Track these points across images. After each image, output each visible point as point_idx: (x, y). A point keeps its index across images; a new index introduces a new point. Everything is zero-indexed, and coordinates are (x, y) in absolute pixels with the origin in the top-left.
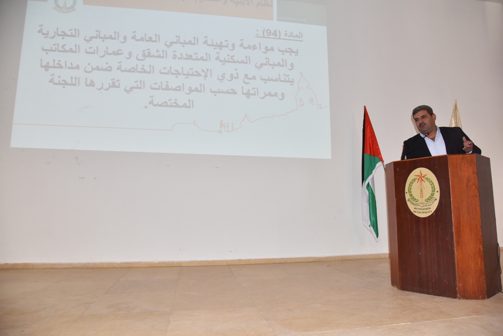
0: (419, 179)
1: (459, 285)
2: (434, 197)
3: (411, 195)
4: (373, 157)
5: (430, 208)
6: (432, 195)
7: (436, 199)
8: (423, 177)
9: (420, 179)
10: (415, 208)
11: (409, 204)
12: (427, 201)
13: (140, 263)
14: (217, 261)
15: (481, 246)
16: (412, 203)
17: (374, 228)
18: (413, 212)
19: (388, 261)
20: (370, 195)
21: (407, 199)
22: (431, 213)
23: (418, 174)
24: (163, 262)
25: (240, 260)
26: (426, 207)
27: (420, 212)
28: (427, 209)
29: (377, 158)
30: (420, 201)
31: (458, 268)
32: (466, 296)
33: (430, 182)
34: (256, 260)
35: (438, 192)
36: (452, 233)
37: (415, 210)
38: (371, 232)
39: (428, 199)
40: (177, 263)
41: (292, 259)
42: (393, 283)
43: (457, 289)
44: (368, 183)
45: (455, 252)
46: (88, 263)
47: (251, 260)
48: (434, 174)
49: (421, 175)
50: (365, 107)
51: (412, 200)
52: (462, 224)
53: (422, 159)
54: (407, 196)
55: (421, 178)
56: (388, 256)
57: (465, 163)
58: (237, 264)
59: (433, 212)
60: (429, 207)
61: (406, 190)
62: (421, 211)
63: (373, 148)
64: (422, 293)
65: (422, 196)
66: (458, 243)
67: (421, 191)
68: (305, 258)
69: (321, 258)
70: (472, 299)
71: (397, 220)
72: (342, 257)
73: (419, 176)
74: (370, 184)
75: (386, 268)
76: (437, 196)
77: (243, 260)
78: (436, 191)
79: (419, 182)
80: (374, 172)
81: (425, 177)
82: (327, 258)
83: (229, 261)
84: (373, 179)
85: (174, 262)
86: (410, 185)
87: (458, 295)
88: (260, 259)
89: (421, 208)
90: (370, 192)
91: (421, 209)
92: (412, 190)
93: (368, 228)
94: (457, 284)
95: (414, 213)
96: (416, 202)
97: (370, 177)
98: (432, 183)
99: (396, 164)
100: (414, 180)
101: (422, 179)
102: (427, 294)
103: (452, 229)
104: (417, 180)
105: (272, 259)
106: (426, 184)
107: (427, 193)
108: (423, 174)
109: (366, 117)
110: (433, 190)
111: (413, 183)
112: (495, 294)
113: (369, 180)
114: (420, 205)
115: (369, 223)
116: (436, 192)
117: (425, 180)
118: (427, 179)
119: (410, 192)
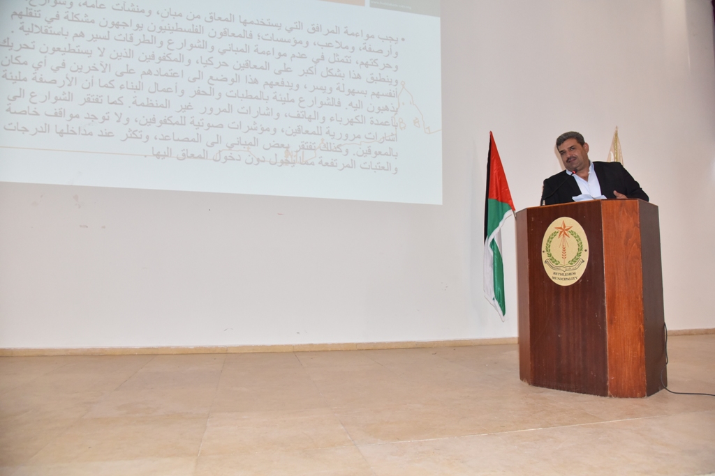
0: (561, 232)
1: (611, 378)
2: (580, 257)
3: (550, 255)
4: (500, 203)
5: (575, 273)
6: (579, 255)
7: (583, 261)
8: (567, 230)
9: (563, 233)
10: (554, 273)
11: (546, 267)
12: (572, 264)
13: (168, 348)
14: (279, 346)
15: (641, 326)
16: (551, 266)
17: (499, 302)
18: (551, 278)
19: (517, 347)
20: (496, 256)
21: (544, 261)
22: (576, 280)
23: (560, 226)
24: (202, 347)
25: (311, 345)
26: (567, 272)
27: (561, 279)
28: (570, 274)
29: (506, 205)
30: (562, 263)
31: (609, 356)
32: (619, 394)
33: (575, 237)
34: (333, 344)
35: (586, 251)
36: (604, 307)
37: (555, 276)
38: (495, 307)
39: (573, 260)
40: (222, 348)
41: (384, 343)
42: (523, 377)
43: (608, 384)
44: (493, 240)
45: (607, 333)
46: (94, 349)
47: (326, 344)
48: (582, 225)
49: (565, 227)
50: (491, 133)
51: (550, 262)
52: (617, 295)
53: (567, 205)
54: (544, 257)
55: (564, 231)
56: (517, 341)
57: (624, 212)
58: (307, 350)
59: (579, 278)
60: (574, 271)
61: (544, 248)
62: (562, 277)
63: (501, 191)
64: (561, 390)
65: (564, 257)
66: (611, 322)
67: (564, 249)
68: (403, 343)
69: (426, 343)
70: (627, 397)
71: (530, 289)
72: (455, 341)
73: (561, 228)
74: (496, 240)
75: (514, 357)
76: (585, 256)
77: (316, 345)
78: (583, 249)
79: (562, 237)
80: (501, 224)
81: (570, 230)
82: (434, 343)
83: (296, 346)
84: (500, 233)
85: (217, 348)
86: (549, 241)
87: (609, 392)
88: (339, 344)
89: (562, 272)
90: (496, 252)
91: (562, 274)
92: (551, 248)
93: (492, 301)
94: (608, 376)
95: (553, 280)
96: (557, 264)
97: (496, 231)
98: (579, 239)
99: (530, 211)
100: (554, 234)
101: (565, 233)
102: (568, 391)
103: (603, 302)
104: (558, 234)
105: (357, 344)
106: (571, 240)
107: (572, 252)
108: (567, 225)
109: (493, 147)
110: (580, 248)
111: (552, 238)
112: (658, 391)
113: (494, 235)
114: (562, 268)
115: (493, 295)
116: (583, 252)
117: (570, 233)
118: (573, 233)
119: (548, 250)
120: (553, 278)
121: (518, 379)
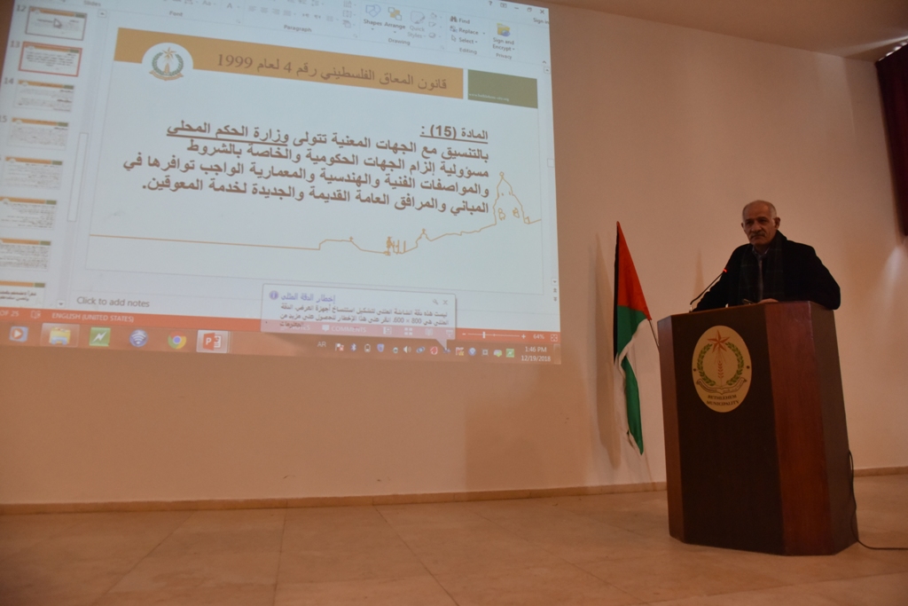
0: (716, 345)
1: (788, 529)
2: (741, 376)
3: (702, 374)
5: (735, 396)
6: (739, 372)
7: (745, 381)
8: (723, 342)
9: (718, 346)
10: (709, 397)
11: (698, 388)
12: (731, 384)
16: (704, 388)
18: (705, 402)
21: (695, 381)
22: (736, 405)
23: (714, 337)
26: (728, 395)
27: (719, 404)
28: (730, 397)
30: (718, 383)
31: (784, 501)
33: (734, 350)
35: (748, 367)
37: (710, 400)
38: (631, 444)
39: (732, 380)
42: (673, 532)
43: (785, 537)
47: (415, 495)
48: (741, 335)
49: (720, 337)
50: (618, 223)
51: (704, 383)
52: (790, 423)
54: (696, 376)
55: (719, 343)
57: (792, 318)
59: (740, 403)
60: (733, 394)
61: (694, 365)
62: (719, 401)
65: (721, 375)
66: (784, 456)
67: (720, 366)
70: (809, 554)
73: (715, 340)
76: (747, 374)
78: (745, 366)
79: (717, 350)
80: (634, 337)
81: (727, 342)
83: (376, 497)
86: (701, 357)
87: (787, 549)
89: (720, 395)
91: (720, 398)
92: (704, 365)
93: (626, 436)
94: (784, 527)
95: (709, 406)
96: (712, 385)
97: (629, 345)
98: (738, 354)
99: (677, 320)
100: (707, 347)
101: (721, 346)
104: (712, 348)
106: (729, 356)
107: (730, 368)
108: (723, 336)
109: (621, 241)
110: (741, 365)
111: (705, 352)
112: (848, 546)
113: (627, 350)
114: (719, 390)
116: (745, 369)
117: (726, 347)
118: (731, 346)
119: (700, 367)
120: (708, 402)
121: (668, 536)
